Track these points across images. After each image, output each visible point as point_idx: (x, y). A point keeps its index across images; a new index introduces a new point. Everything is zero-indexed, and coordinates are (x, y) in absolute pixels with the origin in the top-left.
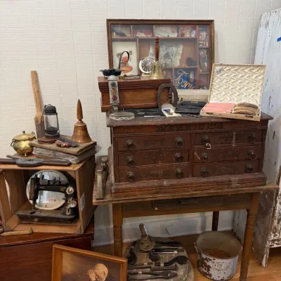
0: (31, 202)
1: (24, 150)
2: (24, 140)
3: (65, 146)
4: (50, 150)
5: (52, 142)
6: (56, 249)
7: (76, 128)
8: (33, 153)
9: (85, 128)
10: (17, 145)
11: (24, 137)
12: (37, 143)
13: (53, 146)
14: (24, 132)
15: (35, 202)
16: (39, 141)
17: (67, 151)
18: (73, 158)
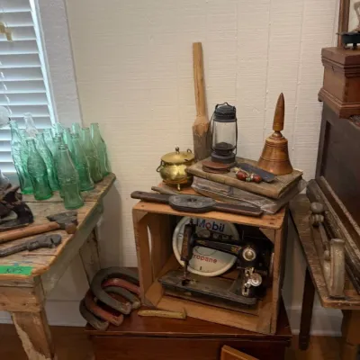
0: (182, 263)
1: (177, 179)
2: (178, 164)
3: (253, 181)
4: (224, 183)
5: (227, 171)
6: (226, 354)
7: (268, 145)
8: (193, 186)
9: (284, 147)
10: (166, 170)
11: (177, 158)
12: (201, 171)
13: (230, 178)
14: (177, 150)
15: (187, 264)
16: (205, 168)
17: (259, 191)
18: (267, 203)
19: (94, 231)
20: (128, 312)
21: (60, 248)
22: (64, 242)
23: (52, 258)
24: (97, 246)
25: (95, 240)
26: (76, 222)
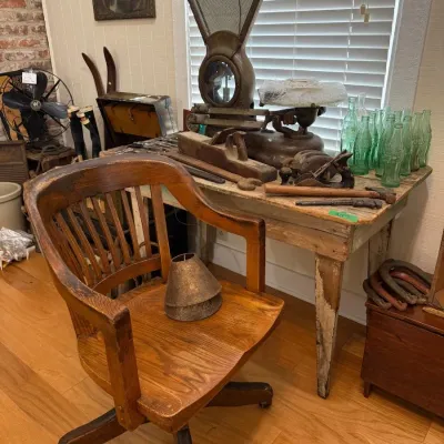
19: (391, 223)
20: (413, 302)
21: (381, 211)
22: (384, 208)
23: (375, 216)
24: (389, 237)
25: (389, 230)
26: (395, 200)
